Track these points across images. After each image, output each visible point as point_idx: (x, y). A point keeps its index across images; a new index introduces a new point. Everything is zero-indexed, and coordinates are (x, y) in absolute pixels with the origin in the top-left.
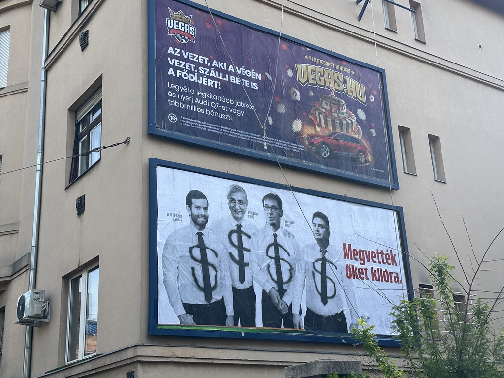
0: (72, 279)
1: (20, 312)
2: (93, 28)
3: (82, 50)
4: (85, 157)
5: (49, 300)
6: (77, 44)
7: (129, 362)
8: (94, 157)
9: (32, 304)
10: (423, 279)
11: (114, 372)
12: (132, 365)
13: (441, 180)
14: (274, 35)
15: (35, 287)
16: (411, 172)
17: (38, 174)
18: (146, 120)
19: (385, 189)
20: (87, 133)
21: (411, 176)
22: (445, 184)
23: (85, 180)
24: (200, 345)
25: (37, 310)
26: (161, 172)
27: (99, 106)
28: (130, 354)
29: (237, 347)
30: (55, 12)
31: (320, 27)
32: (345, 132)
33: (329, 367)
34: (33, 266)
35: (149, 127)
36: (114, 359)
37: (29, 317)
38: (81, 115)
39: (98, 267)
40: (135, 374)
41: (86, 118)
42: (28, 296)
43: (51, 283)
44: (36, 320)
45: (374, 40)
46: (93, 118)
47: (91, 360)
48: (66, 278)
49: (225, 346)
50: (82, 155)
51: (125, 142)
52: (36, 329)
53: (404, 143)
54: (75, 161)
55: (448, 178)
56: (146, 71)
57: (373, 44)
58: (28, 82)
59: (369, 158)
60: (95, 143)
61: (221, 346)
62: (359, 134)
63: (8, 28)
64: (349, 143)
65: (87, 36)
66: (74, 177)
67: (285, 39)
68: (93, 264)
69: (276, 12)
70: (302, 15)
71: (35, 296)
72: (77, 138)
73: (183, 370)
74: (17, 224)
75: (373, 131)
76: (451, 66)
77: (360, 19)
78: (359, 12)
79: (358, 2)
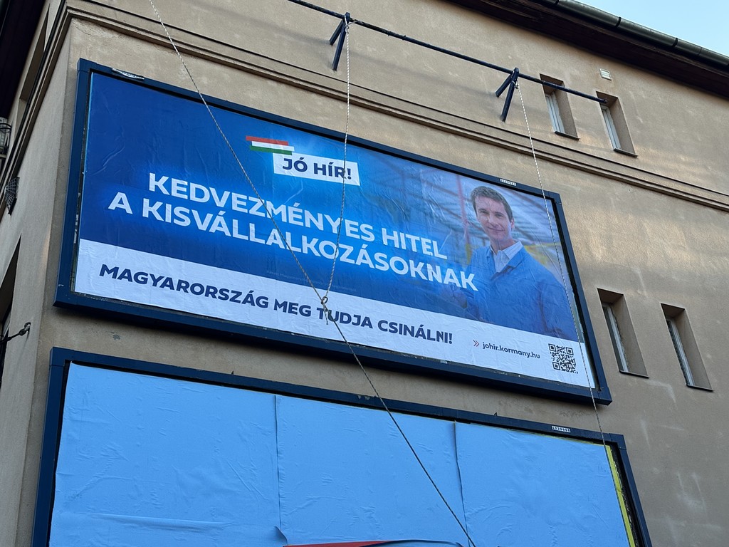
3: (10, 213)
13: (699, 385)
16: (635, 371)
18: (54, 282)
19: (583, 403)
21: (635, 379)
22: (709, 394)
26: (74, 374)
31: (429, 129)
45: (531, 149)
51: (22, 333)
53: (617, 323)
57: (531, 155)
65: (16, 187)
69: (341, 105)
70: (391, 110)
76: (688, 190)
77: (504, 116)
78: (499, 106)
79: (499, 93)
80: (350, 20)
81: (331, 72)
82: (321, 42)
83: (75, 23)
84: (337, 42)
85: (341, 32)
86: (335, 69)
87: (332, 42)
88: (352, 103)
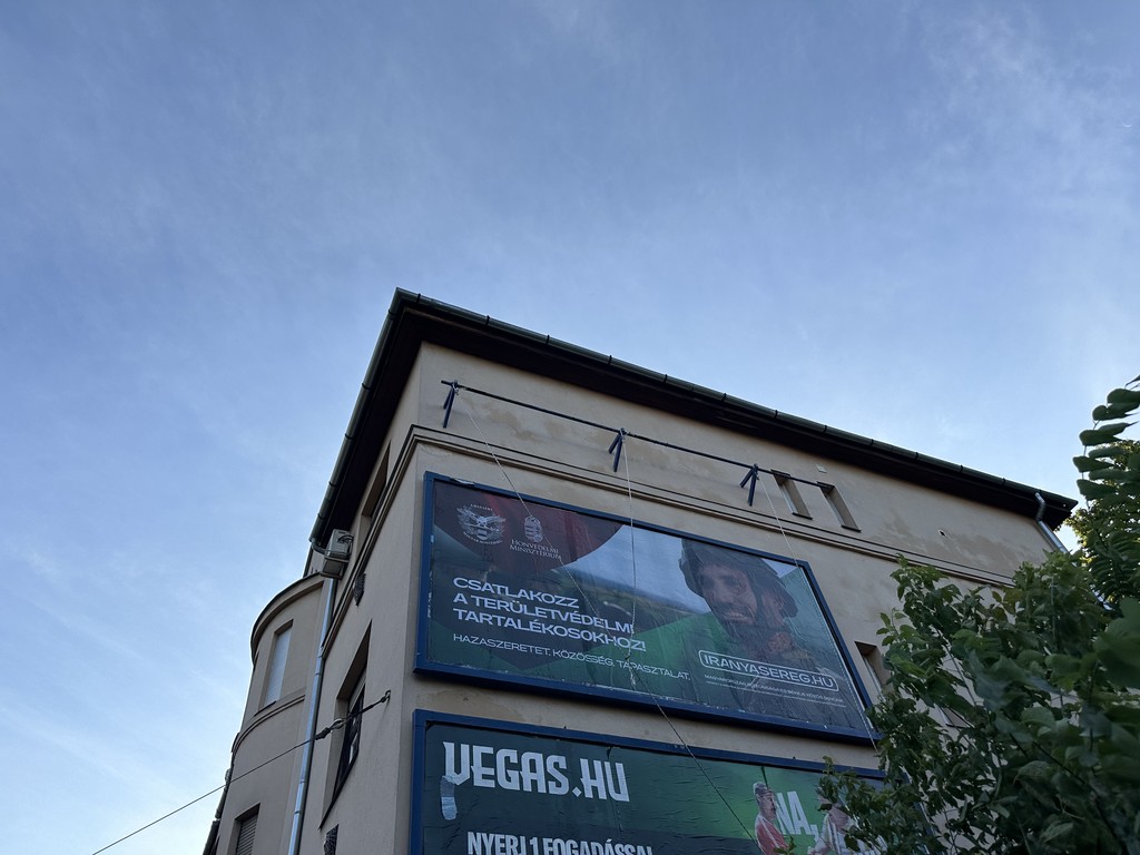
2: (370, 567)
3: (357, 604)
17: (297, 818)
18: (413, 651)
23: (340, 798)
35: (418, 659)
51: (383, 700)
53: (874, 671)
58: (305, 688)
63: (289, 625)
65: (363, 582)
70: (662, 500)
76: (909, 557)
77: (751, 501)
78: (747, 495)
79: (743, 485)
80: (624, 433)
81: (612, 473)
82: (603, 452)
83: (419, 446)
84: (615, 451)
85: (618, 442)
86: (616, 470)
87: (611, 451)
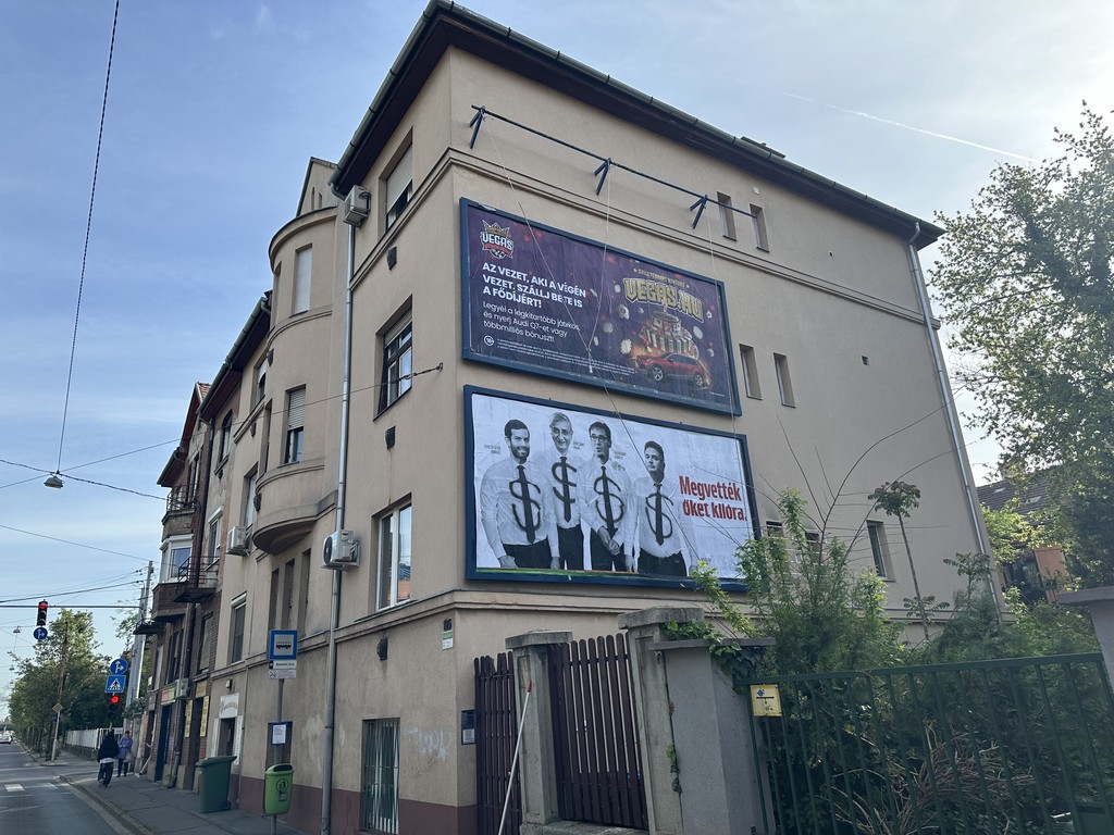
0: (382, 518)
1: (327, 556)
2: (401, 244)
3: (390, 268)
4: (394, 385)
5: (357, 542)
6: (384, 261)
7: (445, 609)
8: (405, 385)
9: (339, 547)
10: (771, 517)
11: (429, 621)
12: (450, 613)
13: (788, 403)
14: (600, 247)
15: (342, 528)
16: (755, 396)
17: (345, 404)
18: (460, 343)
19: (726, 415)
20: (397, 359)
21: (755, 400)
22: (793, 409)
23: (395, 409)
24: (523, 590)
25: (345, 553)
26: (476, 399)
27: (409, 329)
28: (447, 600)
29: (564, 592)
30: (360, 227)
32: (680, 352)
33: (667, 614)
34: (340, 505)
35: (463, 351)
36: (430, 606)
37: (337, 560)
38: (390, 340)
39: (410, 505)
40: (452, 622)
41: (395, 343)
42: (335, 537)
43: (360, 523)
44: (344, 564)
45: (711, 250)
46: (402, 343)
47: (404, 607)
48: (376, 517)
49: (549, 592)
50: (392, 383)
51: (438, 368)
52: (344, 573)
53: (747, 363)
54: (384, 389)
55: (797, 402)
56: (459, 290)
57: (711, 254)
58: (331, 304)
59: (708, 381)
60: (405, 370)
61: (546, 591)
62: (695, 354)
63: (309, 246)
64: (684, 365)
65: (395, 253)
66: (383, 407)
67: (611, 251)
68: (404, 502)
69: (602, 221)
70: (630, 224)
71: (343, 537)
72: (386, 365)
73: (504, 618)
74: (322, 459)
75: (711, 351)
76: (798, 276)
77: (695, 226)
78: (692, 219)
79: (692, 208)
80: (611, 163)
81: (595, 198)
82: (591, 174)
83: (454, 168)
84: (601, 174)
85: (604, 169)
86: (597, 195)
87: (597, 173)
88: (610, 220)
